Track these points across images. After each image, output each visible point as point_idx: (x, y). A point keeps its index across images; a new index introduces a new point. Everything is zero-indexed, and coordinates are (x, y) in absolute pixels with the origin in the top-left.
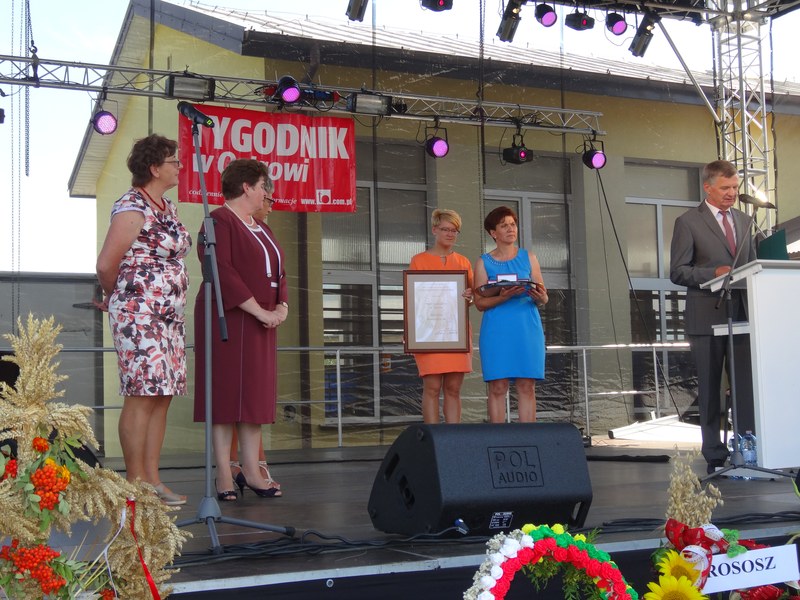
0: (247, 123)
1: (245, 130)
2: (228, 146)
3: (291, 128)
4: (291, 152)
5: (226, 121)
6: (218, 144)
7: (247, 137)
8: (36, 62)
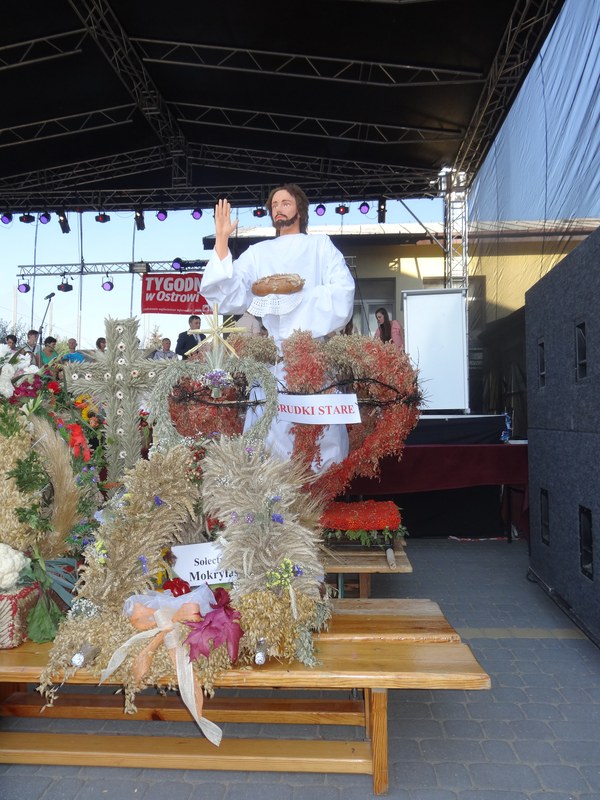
0: (172, 279)
1: (170, 282)
2: (162, 288)
3: (190, 279)
4: (190, 289)
5: (162, 279)
6: (158, 288)
7: (171, 285)
8: (83, 265)
